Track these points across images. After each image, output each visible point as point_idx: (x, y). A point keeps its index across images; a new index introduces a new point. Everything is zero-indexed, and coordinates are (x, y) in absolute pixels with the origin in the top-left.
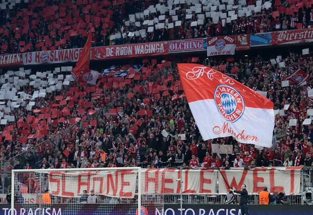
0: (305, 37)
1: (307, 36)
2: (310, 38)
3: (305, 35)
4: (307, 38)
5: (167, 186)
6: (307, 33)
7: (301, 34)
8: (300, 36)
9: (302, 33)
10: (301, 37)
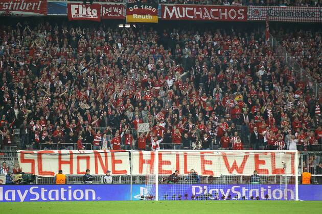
0: (10, 8)
1: (12, 7)
2: (15, 10)
3: (10, 6)
4: (12, 10)
5: (165, 167)
6: (13, 5)
7: (6, 5)
8: (4, 6)
9: (6, 3)
10: (6, 7)
